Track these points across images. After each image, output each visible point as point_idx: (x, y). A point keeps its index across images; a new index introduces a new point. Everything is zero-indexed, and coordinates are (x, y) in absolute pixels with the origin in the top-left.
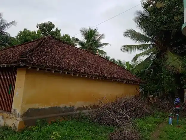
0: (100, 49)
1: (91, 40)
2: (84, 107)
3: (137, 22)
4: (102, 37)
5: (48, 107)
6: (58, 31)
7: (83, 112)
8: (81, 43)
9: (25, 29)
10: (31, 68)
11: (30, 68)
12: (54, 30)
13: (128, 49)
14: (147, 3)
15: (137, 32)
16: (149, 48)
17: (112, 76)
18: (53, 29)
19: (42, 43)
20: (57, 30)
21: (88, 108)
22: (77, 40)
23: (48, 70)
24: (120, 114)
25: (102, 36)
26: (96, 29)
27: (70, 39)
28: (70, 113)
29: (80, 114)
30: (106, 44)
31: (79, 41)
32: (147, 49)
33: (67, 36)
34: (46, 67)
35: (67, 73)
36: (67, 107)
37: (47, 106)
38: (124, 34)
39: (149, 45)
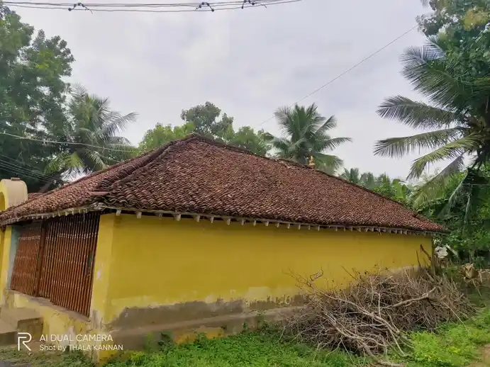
0: (326, 152)
1: (302, 134)
2: (271, 300)
3: (411, 76)
4: (330, 123)
5: (173, 304)
6: (228, 121)
7: (268, 313)
8: (279, 144)
9: (159, 126)
10: (123, 212)
11: (118, 212)
12: (218, 119)
13: (394, 147)
14: (435, 22)
15: (414, 103)
16: (451, 140)
17: (342, 218)
18: (216, 118)
19: (164, 153)
20: (225, 118)
21: (281, 302)
22: (269, 137)
23: (165, 215)
24: (367, 319)
25: (329, 121)
26: (314, 108)
27: (256, 137)
28: (231, 316)
29: (258, 319)
30: (339, 140)
31: (272, 141)
32: (446, 142)
33: (246, 129)
34: (157, 208)
35: (215, 219)
36: (225, 301)
37: (171, 302)
38: (380, 111)
39: (450, 133)
